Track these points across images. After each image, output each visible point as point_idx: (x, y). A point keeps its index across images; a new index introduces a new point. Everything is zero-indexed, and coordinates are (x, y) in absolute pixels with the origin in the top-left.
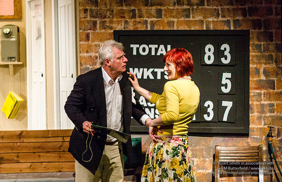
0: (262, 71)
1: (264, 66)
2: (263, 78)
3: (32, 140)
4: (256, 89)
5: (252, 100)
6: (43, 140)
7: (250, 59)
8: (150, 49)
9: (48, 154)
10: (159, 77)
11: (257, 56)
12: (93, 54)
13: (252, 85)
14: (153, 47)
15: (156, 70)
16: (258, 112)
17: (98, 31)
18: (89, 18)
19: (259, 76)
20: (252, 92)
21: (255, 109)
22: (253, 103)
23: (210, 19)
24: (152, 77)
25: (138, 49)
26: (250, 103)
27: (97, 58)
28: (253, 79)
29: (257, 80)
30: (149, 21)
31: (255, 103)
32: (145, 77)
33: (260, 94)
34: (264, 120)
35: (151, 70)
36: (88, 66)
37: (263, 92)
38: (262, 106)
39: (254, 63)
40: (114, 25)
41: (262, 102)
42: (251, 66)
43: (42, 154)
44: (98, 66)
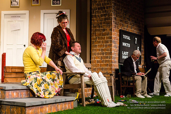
8: (126, 37)
12: (115, 36)
17: (116, 29)
18: (114, 24)
23: (135, 31)
24: (126, 46)
25: (124, 36)
30: (125, 29)
35: (126, 43)
40: (119, 28)
44: (116, 40)
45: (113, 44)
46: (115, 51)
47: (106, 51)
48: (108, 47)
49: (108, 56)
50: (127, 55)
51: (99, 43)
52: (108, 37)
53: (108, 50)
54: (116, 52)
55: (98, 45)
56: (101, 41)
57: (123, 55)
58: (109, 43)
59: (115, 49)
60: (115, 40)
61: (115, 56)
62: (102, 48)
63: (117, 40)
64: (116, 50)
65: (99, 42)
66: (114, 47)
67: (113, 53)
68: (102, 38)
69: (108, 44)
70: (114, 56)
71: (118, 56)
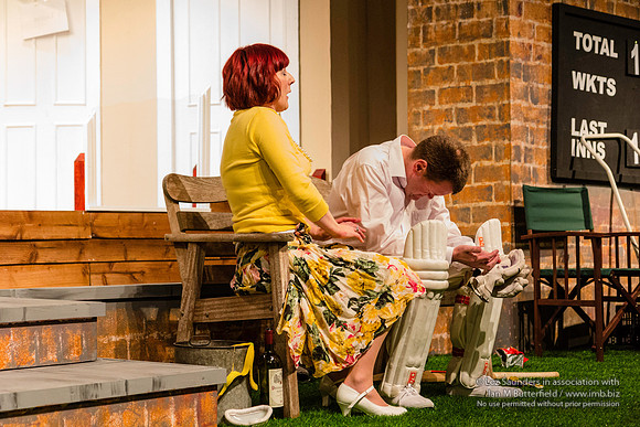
8: (594, 42)
10: (601, 92)
12: (526, 41)
14: (597, 39)
15: (599, 78)
24: (594, 91)
25: (581, 39)
27: (530, 47)
32: (588, 90)
35: (594, 77)
36: (520, 60)
44: (532, 62)
45: (518, 84)
46: (526, 120)
47: (482, 116)
48: (492, 99)
49: (489, 148)
50: (598, 140)
51: (444, 79)
52: (490, 45)
53: (490, 116)
54: (534, 125)
55: (441, 90)
56: (455, 66)
57: (575, 137)
58: (493, 77)
59: (530, 109)
60: (527, 58)
61: (529, 146)
62: (460, 105)
63: (539, 58)
64: (533, 114)
65: (446, 75)
66: (525, 97)
67: (517, 129)
68: (460, 54)
69: (491, 82)
70: (523, 145)
71: (544, 146)
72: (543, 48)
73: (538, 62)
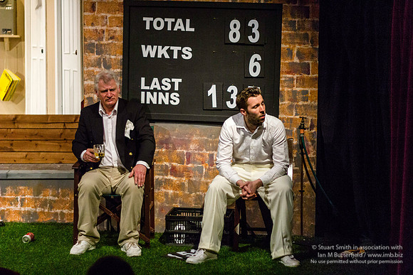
0: (295, 52)
1: (297, 46)
2: (296, 60)
3: (28, 126)
4: (288, 73)
5: (283, 86)
6: (41, 126)
7: (282, 38)
8: (166, 23)
9: (47, 143)
11: (290, 35)
12: (99, 28)
13: (283, 68)
14: (170, 21)
15: (172, 48)
16: (289, 100)
17: (106, 1)
19: (292, 58)
20: (283, 77)
21: (286, 96)
22: (284, 89)
25: (152, 23)
26: (281, 89)
27: (103, 32)
28: (284, 62)
29: (289, 63)
31: (286, 89)
33: (292, 79)
34: (296, 109)
35: (167, 48)
36: (93, 41)
37: (295, 77)
38: (295, 93)
39: (286, 43)
41: (295, 89)
42: (283, 46)
43: (39, 142)
44: (104, 42)
45: (91, 57)
50: (172, 91)
57: (146, 91)
63: (112, 38)
66: (98, 66)
72: (115, 32)
73: (110, 41)
